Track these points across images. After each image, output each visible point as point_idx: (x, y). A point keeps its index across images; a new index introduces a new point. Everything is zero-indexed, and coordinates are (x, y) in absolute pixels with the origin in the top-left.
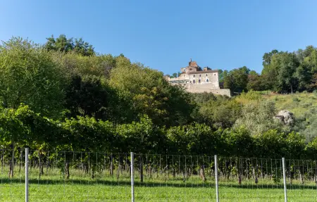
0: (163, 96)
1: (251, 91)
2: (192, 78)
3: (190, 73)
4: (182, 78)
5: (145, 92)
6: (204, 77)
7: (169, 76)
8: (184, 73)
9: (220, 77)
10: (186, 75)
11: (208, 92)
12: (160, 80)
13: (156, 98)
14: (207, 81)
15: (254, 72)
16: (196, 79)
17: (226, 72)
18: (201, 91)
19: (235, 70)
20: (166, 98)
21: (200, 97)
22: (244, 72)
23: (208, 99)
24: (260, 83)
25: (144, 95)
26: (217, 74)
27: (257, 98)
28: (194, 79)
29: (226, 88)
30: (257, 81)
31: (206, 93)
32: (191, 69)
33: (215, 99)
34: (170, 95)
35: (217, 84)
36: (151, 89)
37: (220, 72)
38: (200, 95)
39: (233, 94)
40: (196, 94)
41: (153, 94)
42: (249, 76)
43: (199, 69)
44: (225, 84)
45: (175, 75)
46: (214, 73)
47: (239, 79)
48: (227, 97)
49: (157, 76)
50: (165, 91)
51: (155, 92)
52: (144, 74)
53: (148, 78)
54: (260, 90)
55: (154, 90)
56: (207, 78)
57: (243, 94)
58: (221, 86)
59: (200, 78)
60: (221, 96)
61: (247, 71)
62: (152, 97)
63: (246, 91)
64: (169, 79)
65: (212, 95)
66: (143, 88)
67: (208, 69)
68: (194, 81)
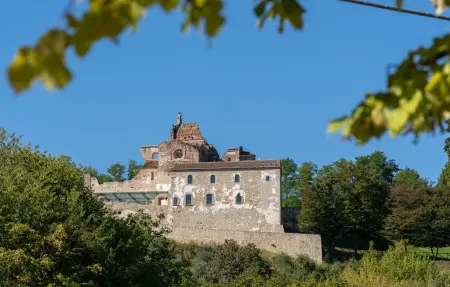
0: (87, 257)
1: (400, 245)
2: (181, 187)
3: (176, 169)
4: (145, 183)
5: (23, 241)
6: (228, 187)
7: (93, 175)
8: (151, 165)
9: (285, 186)
10: (160, 175)
11: (241, 241)
12: (74, 195)
13: (62, 265)
14: (239, 199)
15: (412, 175)
16: (197, 190)
17: (308, 169)
18: (215, 237)
19: (342, 164)
20: (97, 268)
21: (207, 259)
22: (373, 173)
23: (238, 269)
24: (433, 216)
25: (19, 252)
26: (274, 175)
27: (422, 273)
28: (189, 189)
29: (306, 231)
30: (420, 210)
31: (232, 246)
32: (178, 154)
33: (266, 270)
34: (111, 253)
35: (273, 215)
36: (44, 231)
37: (286, 167)
38: (209, 251)
39: (330, 254)
40: (193, 248)
41: (49, 249)
42: (395, 190)
43: (209, 155)
44: (304, 216)
45: (117, 174)
46: (264, 174)
47: (356, 199)
48: (310, 267)
49: (65, 181)
50: (93, 239)
51: (58, 244)
52: (21, 174)
53: (35, 188)
54: (432, 243)
55: (57, 235)
56: (237, 189)
57: (369, 256)
58: (290, 223)
59: (213, 190)
60: (287, 260)
61: (388, 170)
62: (46, 261)
63: (383, 245)
64: (97, 188)
65: (254, 256)
66: (18, 227)
67: (244, 155)
68: (188, 198)
